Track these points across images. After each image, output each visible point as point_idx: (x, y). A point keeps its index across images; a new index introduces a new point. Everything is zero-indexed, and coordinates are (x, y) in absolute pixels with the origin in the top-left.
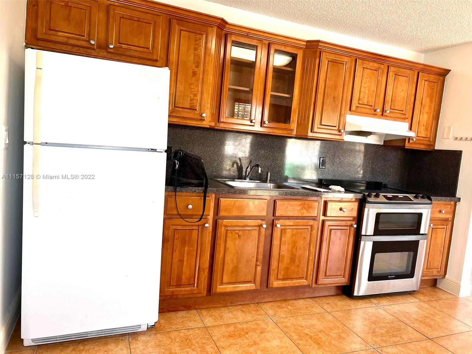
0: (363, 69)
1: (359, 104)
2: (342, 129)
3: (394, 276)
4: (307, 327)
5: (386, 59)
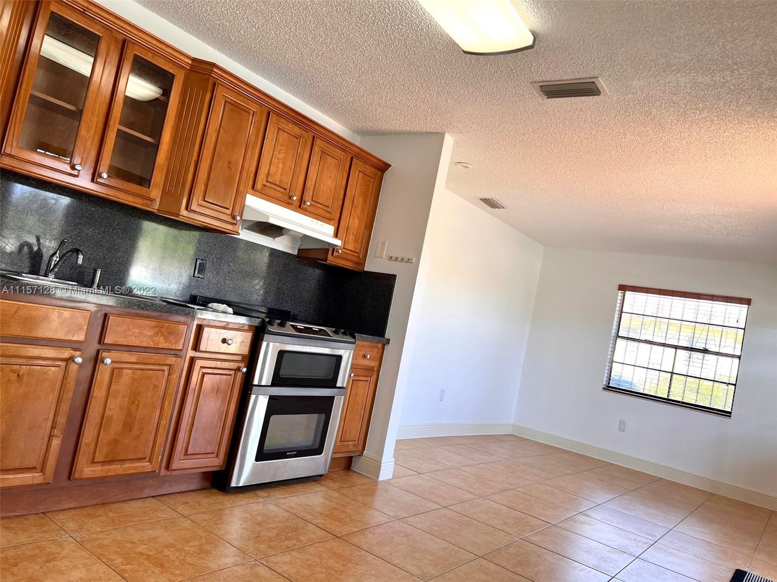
0: (278, 131)
1: (267, 181)
2: (238, 215)
3: (295, 453)
4: (142, 542)
5: (312, 125)
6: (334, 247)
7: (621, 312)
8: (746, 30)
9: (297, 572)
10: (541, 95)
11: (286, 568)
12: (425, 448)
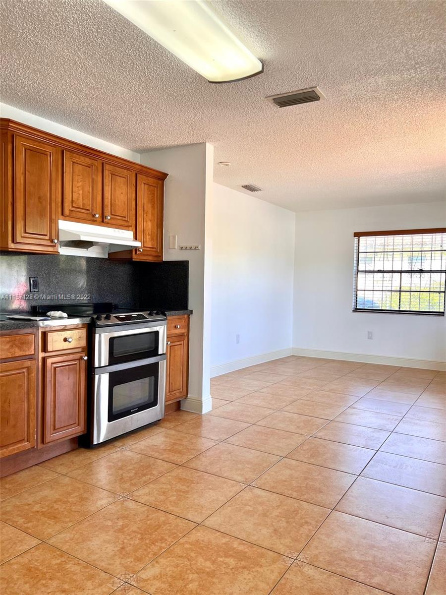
0: (73, 164)
1: (73, 207)
2: (56, 239)
3: (136, 409)
4: (36, 503)
5: (100, 155)
6: (136, 249)
7: (359, 253)
8: (422, 38)
9: (156, 499)
10: (274, 105)
11: (147, 498)
12: (232, 380)
